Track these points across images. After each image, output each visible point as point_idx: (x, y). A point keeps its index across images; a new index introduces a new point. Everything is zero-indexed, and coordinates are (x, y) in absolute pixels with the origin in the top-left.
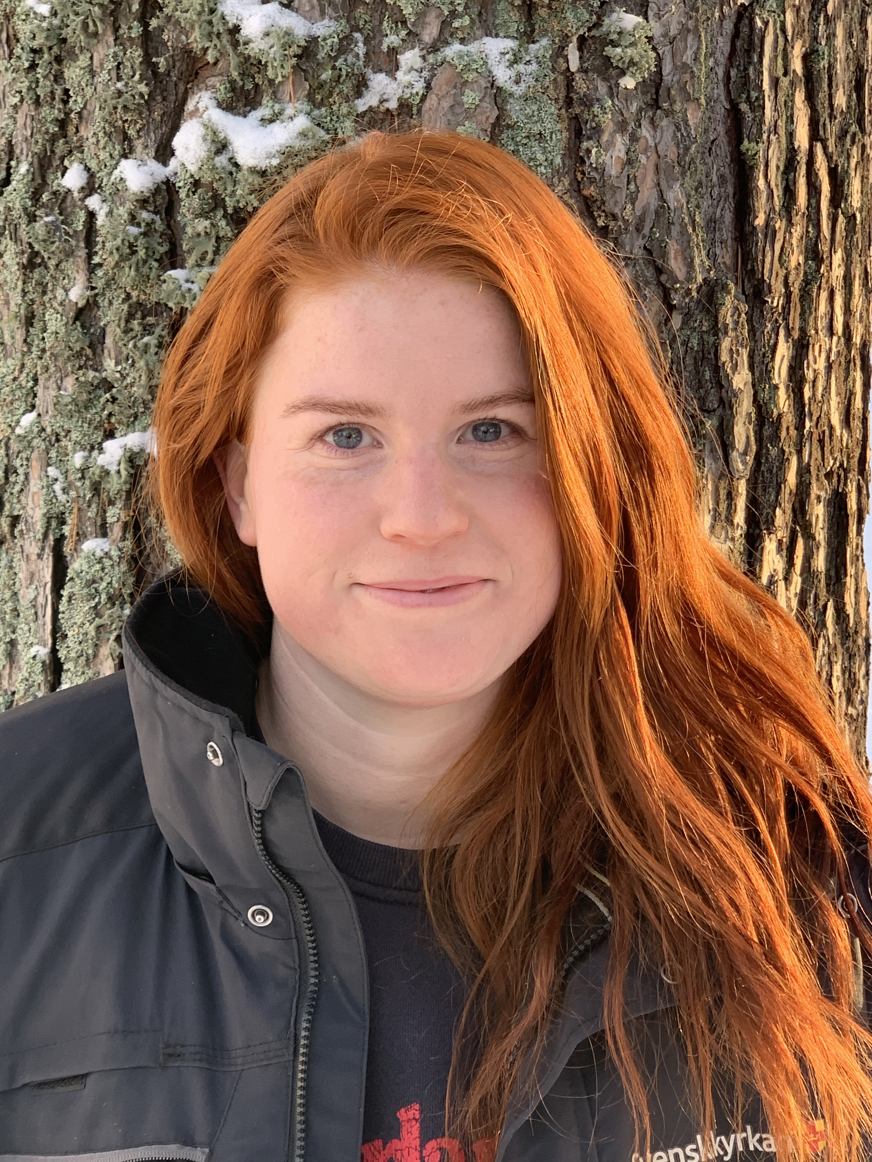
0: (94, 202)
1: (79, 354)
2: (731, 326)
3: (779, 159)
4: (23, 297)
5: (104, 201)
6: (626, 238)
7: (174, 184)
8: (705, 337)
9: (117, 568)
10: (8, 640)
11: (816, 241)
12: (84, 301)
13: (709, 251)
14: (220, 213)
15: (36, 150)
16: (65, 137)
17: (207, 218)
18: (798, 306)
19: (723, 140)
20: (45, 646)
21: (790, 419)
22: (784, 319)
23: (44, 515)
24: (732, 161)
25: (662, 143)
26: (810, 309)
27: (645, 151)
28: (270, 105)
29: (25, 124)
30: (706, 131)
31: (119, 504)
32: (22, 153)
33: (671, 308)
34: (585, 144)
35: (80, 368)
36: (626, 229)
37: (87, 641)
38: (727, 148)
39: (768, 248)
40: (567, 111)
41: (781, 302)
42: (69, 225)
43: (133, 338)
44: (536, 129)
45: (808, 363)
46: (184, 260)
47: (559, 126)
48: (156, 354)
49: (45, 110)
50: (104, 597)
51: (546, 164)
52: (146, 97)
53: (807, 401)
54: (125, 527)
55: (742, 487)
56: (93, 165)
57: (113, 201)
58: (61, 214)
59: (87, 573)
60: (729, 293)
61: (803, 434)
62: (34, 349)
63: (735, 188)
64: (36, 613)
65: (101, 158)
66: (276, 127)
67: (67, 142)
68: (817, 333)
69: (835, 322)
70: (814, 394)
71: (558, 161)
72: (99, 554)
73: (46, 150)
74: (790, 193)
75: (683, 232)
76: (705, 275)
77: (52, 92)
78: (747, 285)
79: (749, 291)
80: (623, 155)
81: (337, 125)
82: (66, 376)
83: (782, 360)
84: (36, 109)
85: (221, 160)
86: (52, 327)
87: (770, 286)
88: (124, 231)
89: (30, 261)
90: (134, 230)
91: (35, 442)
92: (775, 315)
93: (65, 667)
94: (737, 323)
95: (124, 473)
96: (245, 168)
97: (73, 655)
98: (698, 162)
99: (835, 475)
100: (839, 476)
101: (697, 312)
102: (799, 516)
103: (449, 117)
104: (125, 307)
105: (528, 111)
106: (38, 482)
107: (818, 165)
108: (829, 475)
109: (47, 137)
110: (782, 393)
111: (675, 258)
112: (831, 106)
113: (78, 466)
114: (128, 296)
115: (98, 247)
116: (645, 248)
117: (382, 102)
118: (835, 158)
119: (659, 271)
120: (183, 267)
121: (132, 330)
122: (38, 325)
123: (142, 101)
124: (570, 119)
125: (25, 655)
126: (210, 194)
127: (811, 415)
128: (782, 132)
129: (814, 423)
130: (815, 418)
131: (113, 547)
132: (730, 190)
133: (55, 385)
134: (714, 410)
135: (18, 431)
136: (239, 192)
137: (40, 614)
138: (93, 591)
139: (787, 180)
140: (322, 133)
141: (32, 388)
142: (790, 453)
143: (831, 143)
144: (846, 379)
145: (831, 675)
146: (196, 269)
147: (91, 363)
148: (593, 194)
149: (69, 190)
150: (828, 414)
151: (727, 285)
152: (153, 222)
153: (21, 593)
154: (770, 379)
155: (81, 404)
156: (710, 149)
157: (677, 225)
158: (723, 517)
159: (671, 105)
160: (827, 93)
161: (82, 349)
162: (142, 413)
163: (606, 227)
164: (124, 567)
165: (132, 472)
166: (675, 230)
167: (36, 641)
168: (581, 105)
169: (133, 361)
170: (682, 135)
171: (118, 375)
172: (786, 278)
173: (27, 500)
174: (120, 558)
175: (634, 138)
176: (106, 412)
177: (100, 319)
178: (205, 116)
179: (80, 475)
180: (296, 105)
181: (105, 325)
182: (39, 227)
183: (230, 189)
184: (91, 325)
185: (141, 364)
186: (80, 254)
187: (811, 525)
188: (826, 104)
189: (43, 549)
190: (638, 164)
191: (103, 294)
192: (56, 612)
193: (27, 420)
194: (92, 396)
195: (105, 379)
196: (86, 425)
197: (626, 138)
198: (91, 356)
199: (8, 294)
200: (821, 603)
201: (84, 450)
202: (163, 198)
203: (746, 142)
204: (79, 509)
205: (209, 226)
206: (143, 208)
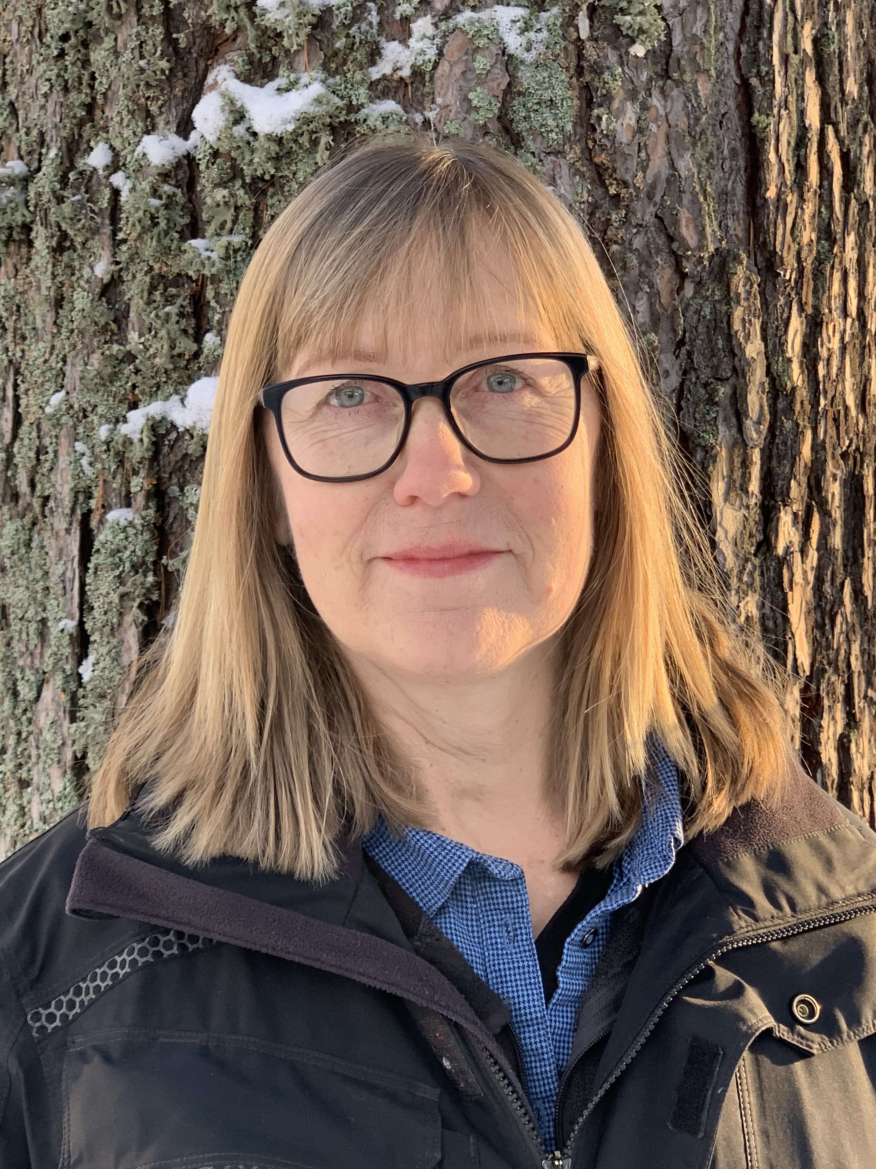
0: (118, 179)
1: (105, 328)
2: (743, 296)
3: (790, 135)
4: (53, 279)
5: (128, 178)
6: (637, 205)
7: (194, 158)
8: (718, 306)
9: (140, 537)
10: (39, 618)
11: (829, 222)
12: (109, 276)
13: (721, 222)
14: (238, 183)
15: (65, 135)
16: (93, 121)
17: (225, 188)
18: (811, 282)
19: (734, 115)
20: (72, 619)
21: (805, 394)
22: (798, 294)
23: (72, 489)
24: (743, 135)
25: (673, 112)
26: (823, 287)
27: (655, 121)
28: (286, 74)
29: (54, 111)
30: (717, 103)
31: (143, 473)
32: (52, 140)
33: (683, 276)
34: (596, 111)
35: (106, 342)
36: (637, 196)
37: (111, 610)
38: (738, 123)
39: (779, 221)
40: (578, 80)
41: (793, 276)
42: (95, 203)
43: (155, 308)
44: (547, 95)
45: (822, 341)
46: (204, 231)
47: (570, 93)
48: (178, 322)
49: (73, 95)
50: (128, 565)
51: (557, 130)
52: (167, 72)
53: (821, 379)
54: (149, 496)
55: (756, 456)
56: (117, 144)
57: (136, 178)
58: (86, 192)
59: (112, 543)
60: (741, 263)
61: (818, 412)
62: (63, 330)
63: (746, 162)
64: (64, 588)
65: (125, 136)
66: (292, 95)
67: (94, 126)
68: (830, 312)
69: (849, 304)
70: (828, 373)
71: (569, 127)
72: (123, 523)
73: (73, 135)
74: (801, 168)
75: (695, 201)
76: (718, 245)
77: (80, 78)
78: (760, 258)
79: (762, 264)
80: (633, 122)
81: (351, 92)
82: (93, 352)
83: (795, 335)
84: (65, 96)
85: (239, 130)
86: (79, 306)
87: (782, 258)
88: (147, 203)
89: (59, 244)
90: (155, 202)
91: (64, 420)
92: (788, 289)
93: (92, 639)
94: (749, 293)
95: (146, 440)
96: (261, 135)
97: (99, 625)
98: (709, 133)
99: (851, 457)
100: (855, 458)
101: (709, 282)
102: (815, 493)
103: (461, 83)
104: (148, 279)
105: (539, 77)
106: (67, 458)
107: (829, 147)
108: (844, 456)
109: (74, 121)
110: (795, 367)
111: (687, 226)
112: (842, 91)
113: (103, 438)
114: (151, 268)
115: (122, 222)
116: (657, 216)
117: (396, 70)
118: (846, 142)
119: (671, 239)
120: (204, 237)
121: (155, 301)
122: (67, 306)
123: (164, 77)
124: (581, 88)
125: (54, 630)
126: (229, 164)
127: (826, 392)
128: (793, 107)
129: (828, 402)
130: (829, 397)
131: (137, 516)
132: (742, 163)
133: (82, 362)
134: (728, 379)
135: (48, 410)
136: (256, 160)
137: (68, 588)
138: (117, 560)
139: (798, 156)
140: (337, 100)
141: (61, 369)
142: (805, 426)
143: (843, 128)
144: (861, 364)
145: (850, 653)
146: (216, 238)
147: (116, 338)
148: (605, 161)
149: (95, 169)
150: (843, 394)
151: (739, 255)
152: (175, 195)
153: (51, 570)
154: (783, 352)
155: (106, 377)
156: (721, 123)
157: (688, 194)
158: (737, 485)
159: (681, 75)
160: (838, 77)
161: (107, 324)
162: (166, 382)
163: (618, 195)
164: (147, 536)
165: (154, 439)
166: (686, 199)
167: (64, 615)
168: (591, 72)
169: (156, 333)
170: (693, 106)
171: (141, 347)
172: (799, 253)
173: (56, 477)
174: (143, 526)
175: (645, 107)
176: (130, 384)
177: (124, 294)
178: (223, 88)
179: (105, 447)
180: (312, 73)
181: (129, 299)
182: (66, 208)
183: (248, 158)
184: (116, 301)
185: (163, 333)
186: (105, 231)
187: (827, 502)
188: (838, 87)
189: (71, 524)
190: (648, 133)
191: (127, 269)
192: (83, 585)
193: (57, 398)
194: (117, 370)
195: (129, 352)
196: (111, 399)
197: (637, 106)
198: (116, 331)
199: (39, 280)
200: (838, 581)
201: (109, 423)
202: (185, 172)
203: (756, 115)
204: (105, 481)
205: (227, 195)
206: (165, 182)
